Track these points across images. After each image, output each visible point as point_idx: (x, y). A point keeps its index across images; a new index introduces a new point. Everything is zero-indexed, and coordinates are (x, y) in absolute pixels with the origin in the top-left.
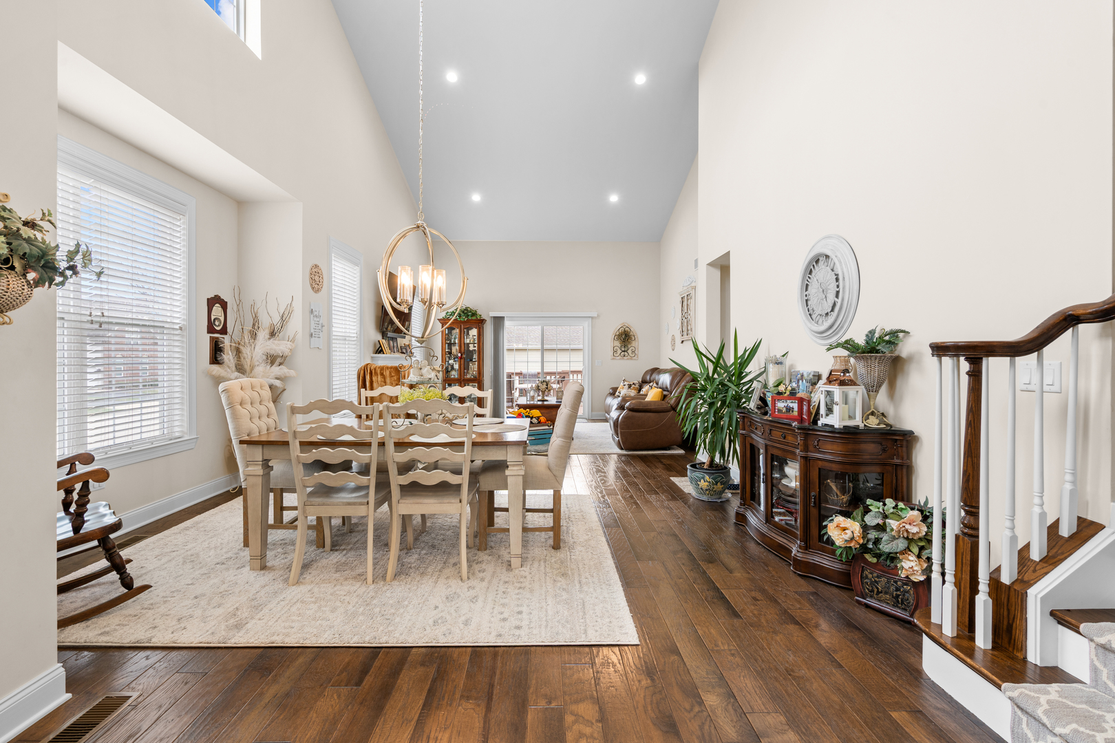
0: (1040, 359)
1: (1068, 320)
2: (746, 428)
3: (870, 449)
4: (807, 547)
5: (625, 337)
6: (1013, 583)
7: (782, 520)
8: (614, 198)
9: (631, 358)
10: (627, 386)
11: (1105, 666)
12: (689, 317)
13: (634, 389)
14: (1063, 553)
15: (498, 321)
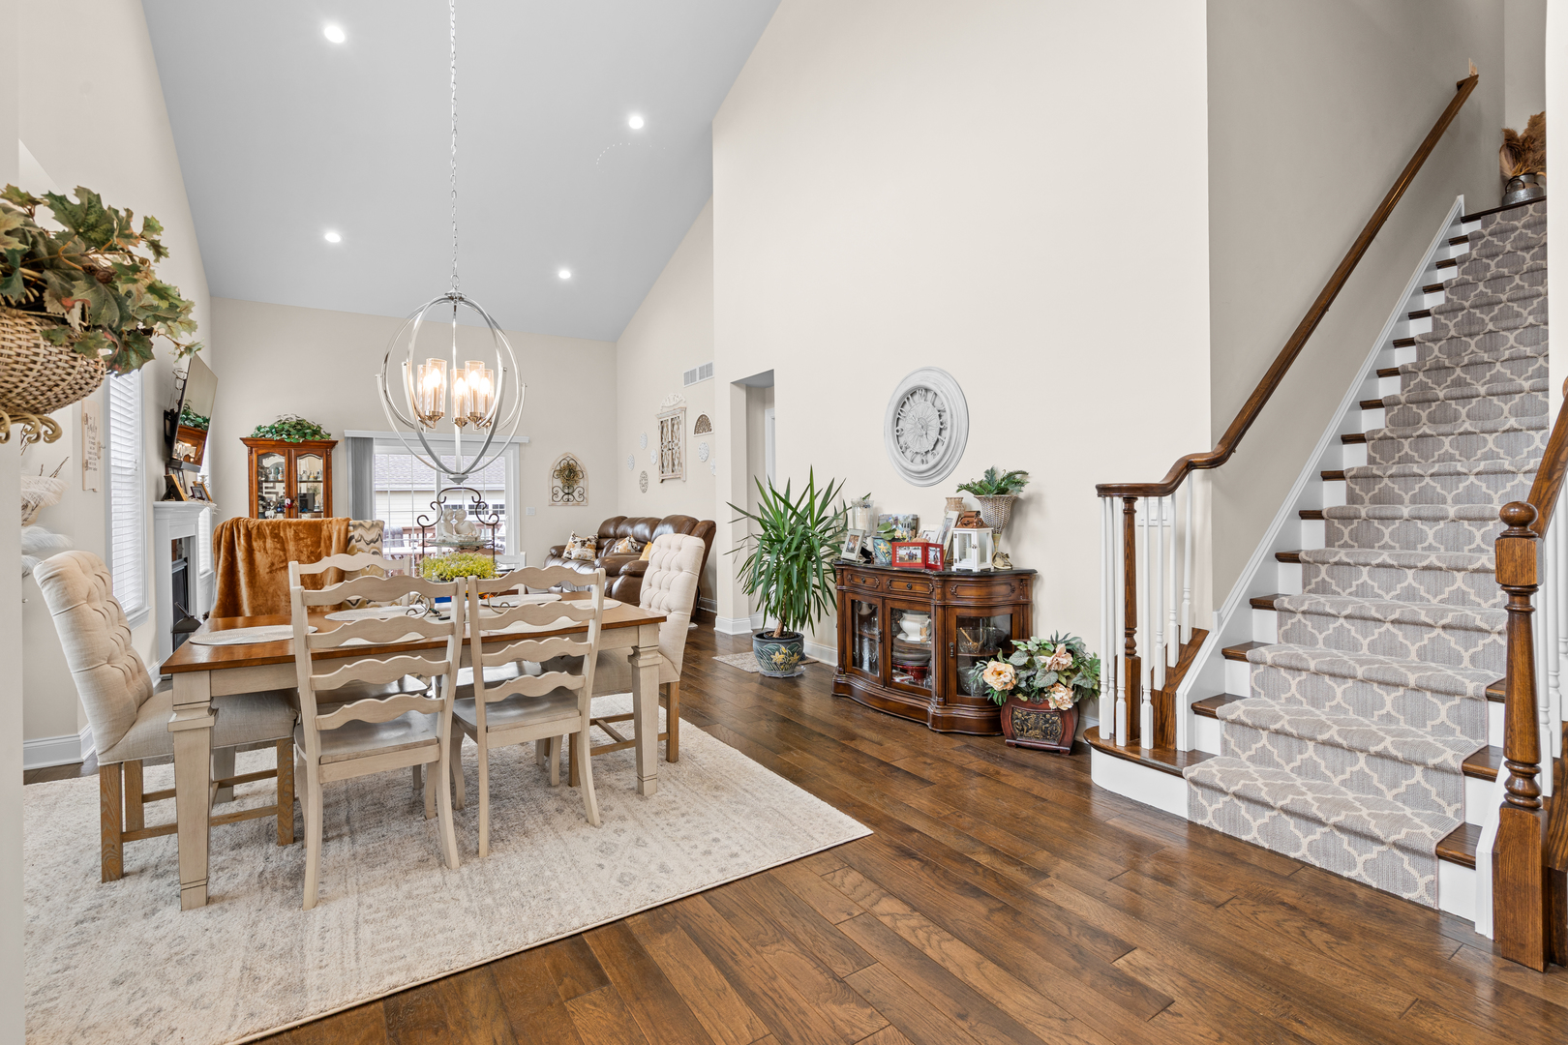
0: (1173, 498)
1: (1188, 466)
2: (846, 582)
3: (1001, 591)
4: (946, 701)
5: (569, 474)
6: (1163, 688)
7: (902, 680)
8: (565, 274)
9: (578, 504)
10: (579, 544)
11: (1232, 736)
12: (676, 448)
13: (590, 547)
14: (1189, 657)
15: (362, 446)
